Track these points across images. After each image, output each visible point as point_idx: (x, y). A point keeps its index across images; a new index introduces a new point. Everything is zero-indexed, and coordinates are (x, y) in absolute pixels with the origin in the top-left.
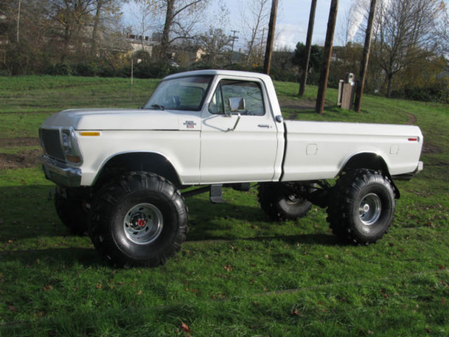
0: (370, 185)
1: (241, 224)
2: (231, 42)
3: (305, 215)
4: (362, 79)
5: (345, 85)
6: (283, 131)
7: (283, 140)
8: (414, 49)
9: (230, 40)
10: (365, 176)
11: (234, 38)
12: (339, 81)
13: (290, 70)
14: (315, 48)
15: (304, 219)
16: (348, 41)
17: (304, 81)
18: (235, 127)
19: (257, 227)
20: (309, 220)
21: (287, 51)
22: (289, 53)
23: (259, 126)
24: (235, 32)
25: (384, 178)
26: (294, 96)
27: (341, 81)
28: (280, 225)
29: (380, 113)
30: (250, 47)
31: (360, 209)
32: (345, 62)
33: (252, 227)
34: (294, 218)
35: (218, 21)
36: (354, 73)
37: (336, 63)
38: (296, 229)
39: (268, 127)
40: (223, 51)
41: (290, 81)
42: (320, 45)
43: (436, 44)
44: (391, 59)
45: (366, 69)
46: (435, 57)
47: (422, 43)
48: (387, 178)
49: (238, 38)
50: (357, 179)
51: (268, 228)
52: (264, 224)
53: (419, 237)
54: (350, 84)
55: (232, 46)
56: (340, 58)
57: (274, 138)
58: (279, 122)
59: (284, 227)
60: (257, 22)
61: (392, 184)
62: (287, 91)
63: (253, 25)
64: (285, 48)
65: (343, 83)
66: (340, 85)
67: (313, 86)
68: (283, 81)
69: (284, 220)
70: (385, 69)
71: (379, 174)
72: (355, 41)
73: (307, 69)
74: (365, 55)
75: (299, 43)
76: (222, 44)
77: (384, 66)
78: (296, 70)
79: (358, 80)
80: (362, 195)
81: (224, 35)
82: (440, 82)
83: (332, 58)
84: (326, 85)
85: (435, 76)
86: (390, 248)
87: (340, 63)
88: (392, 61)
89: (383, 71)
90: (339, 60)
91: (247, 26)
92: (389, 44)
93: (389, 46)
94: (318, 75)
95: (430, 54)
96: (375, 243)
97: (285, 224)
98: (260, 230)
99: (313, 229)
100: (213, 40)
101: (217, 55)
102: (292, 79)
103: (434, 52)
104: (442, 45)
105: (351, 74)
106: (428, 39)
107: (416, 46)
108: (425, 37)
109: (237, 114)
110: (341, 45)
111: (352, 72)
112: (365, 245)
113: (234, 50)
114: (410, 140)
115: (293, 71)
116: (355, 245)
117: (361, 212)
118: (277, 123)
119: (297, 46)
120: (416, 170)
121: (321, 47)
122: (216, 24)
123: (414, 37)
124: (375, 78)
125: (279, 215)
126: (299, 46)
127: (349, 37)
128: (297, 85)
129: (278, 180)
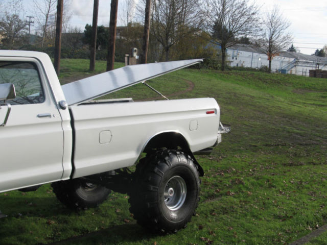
0: (173, 168)
1: (35, 221)
2: (27, 26)
3: (106, 200)
4: (145, 53)
5: (130, 59)
6: (69, 119)
7: (71, 129)
8: (183, 26)
9: (26, 24)
10: (167, 158)
11: (30, 22)
12: (125, 56)
13: (81, 48)
14: (101, 29)
15: (105, 204)
16: (129, 22)
17: (93, 57)
18: (5, 122)
19: (53, 222)
20: (111, 205)
21: (78, 32)
22: (79, 34)
23: (39, 116)
24: (30, 17)
25: (187, 158)
26: (85, 71)
27: (127, 55)
28: (79, 215)
29: (163, 81)
30: (44, 30)
31: (165, 194)
32: (128, 39)
33: (48, 223)
34: (94, 205)
35: (13, 7)
36: (137, 48)
37: (120, 41)
38: (97, 219)
39: (50, 116)
40: (20, 34)
41: (81, 58)
42: (105, 26)
43: (202, 21)
44: (167, 35)
45: (148, 43)
46: (201, 31)
47: (190, 20)
48: (189, 157)
49: (33, 22)
50: (159, 162)
51: (66, 222)
52: (61, 217)
53: (225, 211)
54: (135, 57)
55: (29, 29)
56: (123, 36)
57: (58, 129)
58: (64, 108)
59: (83, 218)
60: (48, 7)
61: (195, 163)
62: (79, 67)
63: (45, 10)
64: (76, 29)
65: (128, 57)
66: (126, 59)
67: (103, 61)
68: (75, 58)
69: (83, 209)
70: (163, 44)
71: (181, 153)
72: (135, 21)
73: (95, 47)
74: (146, 32)
75: (87, 25)
76: (19, 28)
77: (161, 40)
78: (86, 48)
79: (142, 54)
80: (166, 179)
81: (20, 20)
82: (207, 52)
83: (117, 37)
84: (114, 60)
85: (202, 47)
86: (200, 231)
87: (124, 40)
88: (167, 36)
89: (161, 45)
90: (122, 37)
91: (39, 11)
92: (164, 22)
93: (164, 24)
94: (106, 51)
95: (198, 29)
96: (183, 228)
97: (84, 214)
98: (57, 225)
99: (115, 215)
100: (10, 25)
101: (16, 39)
102: (82, 56)
103: (200, 28)
104: (207, 21)
105: (135, 49)
106: (195, 17)
107: (185, 23)
108: (192, 15)
109: (7, 105)
110: (124, 25)
111: (135, 47)
112: (174, 233)
113: (31, 33)
114: (208, 113)
115: (84, 49)
116: (164, 234)
117: (166, 197)
118: (61, 110)
119: (86, 28)
120: (216, 143)
121: (106, 28)
122: (10, 10)
123: (183, 17)
124: (154, 52)
125: (77, 204)
126: (87, 27)
127: (129, 18)
128: (88, 61)
129: (69, 178)
